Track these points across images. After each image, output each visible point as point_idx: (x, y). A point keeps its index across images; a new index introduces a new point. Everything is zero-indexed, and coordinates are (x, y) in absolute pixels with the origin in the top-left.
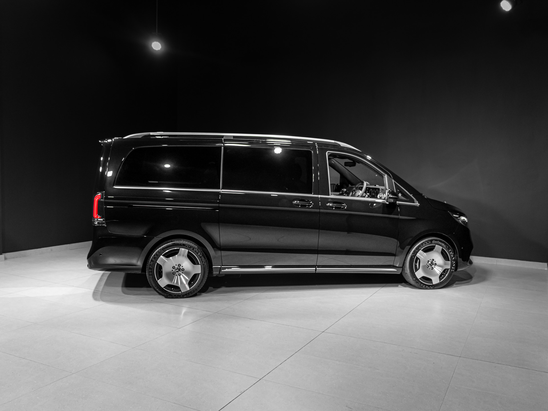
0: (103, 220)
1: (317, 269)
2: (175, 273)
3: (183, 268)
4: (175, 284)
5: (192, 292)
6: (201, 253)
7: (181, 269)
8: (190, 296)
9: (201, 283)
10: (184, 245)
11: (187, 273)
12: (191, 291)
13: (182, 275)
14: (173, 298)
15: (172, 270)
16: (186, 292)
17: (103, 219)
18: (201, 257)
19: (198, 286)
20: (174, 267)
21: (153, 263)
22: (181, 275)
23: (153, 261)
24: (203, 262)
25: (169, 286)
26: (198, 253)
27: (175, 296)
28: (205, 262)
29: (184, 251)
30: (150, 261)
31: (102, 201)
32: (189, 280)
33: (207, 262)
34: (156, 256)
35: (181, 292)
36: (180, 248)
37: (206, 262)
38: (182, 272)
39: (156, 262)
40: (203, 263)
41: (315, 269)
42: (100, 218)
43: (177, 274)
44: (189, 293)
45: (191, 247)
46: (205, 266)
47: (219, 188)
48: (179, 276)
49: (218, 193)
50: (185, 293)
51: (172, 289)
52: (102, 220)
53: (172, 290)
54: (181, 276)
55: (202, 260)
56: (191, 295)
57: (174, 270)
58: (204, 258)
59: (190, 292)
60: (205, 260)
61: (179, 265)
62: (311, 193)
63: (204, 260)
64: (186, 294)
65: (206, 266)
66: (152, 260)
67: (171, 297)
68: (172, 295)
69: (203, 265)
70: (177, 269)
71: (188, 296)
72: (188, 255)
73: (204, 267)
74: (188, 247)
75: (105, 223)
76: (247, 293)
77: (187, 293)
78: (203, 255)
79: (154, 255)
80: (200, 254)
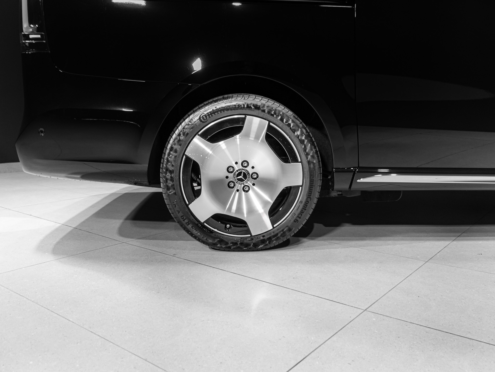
0: (43, 38)
2: (235, 185)
3: (254, 170)
4: (233, 213)
5: (279, 235)
6: (304, 131)
7: (249, 173)
8: (272, 246)
9: (302, 212)
10: (257, 107)
12: (276, 233)
13: (254, 191)
14: (229, 249)
15: (227, 177)
16: (263, 235)
17: (41, 35)
18: (302, 142)
19: (296, 221)
20: (229, 169)
21: (176, 157)
22: (249, 189)
23: (176, 151)
24: (307, 154)
25: (217, 217)
26: (294, 131)
27: (235, 244)
28: (313, 157)
29: (256, 124)
30: (168, 151)
32: (272, 202)
33: (318, 157)
34: (182, 138)
35: (251, 236)
36: (248, 117)
37: (316, 156)
38: (253, 181)
39: (184, 154)
40: (309, 157)
42: (33, 33)
43: (239, 186)
44: (270, 239)
45: (276, 113)
46: (314, 167)
48: (243, 193)
50: (262, 238)
51: (228, 226)
52: (39, 36)
53: (225, 230)
54: (250, 192)
55: (305, 149)
56: (275, 243)
57: (231, 175)
58: (313, 144)
59: (274, 236)
60: (314, 150)
61: (245, 163)
63: (311, 149)
64: (263, 241)
65: (317, 167)
66: (172, 149)
67: (224, 246)
68: (227, 243)
69: (309, 162)
70: (239, 174)
71: (268, 247)
72: (267, 135)
73: (310, 168)
74: (269, 112)
75: (48, 46)
76: (417, 240)
77: (266, 238)
78: (308, 136)
79: (179, 135)
80: (302, 133)
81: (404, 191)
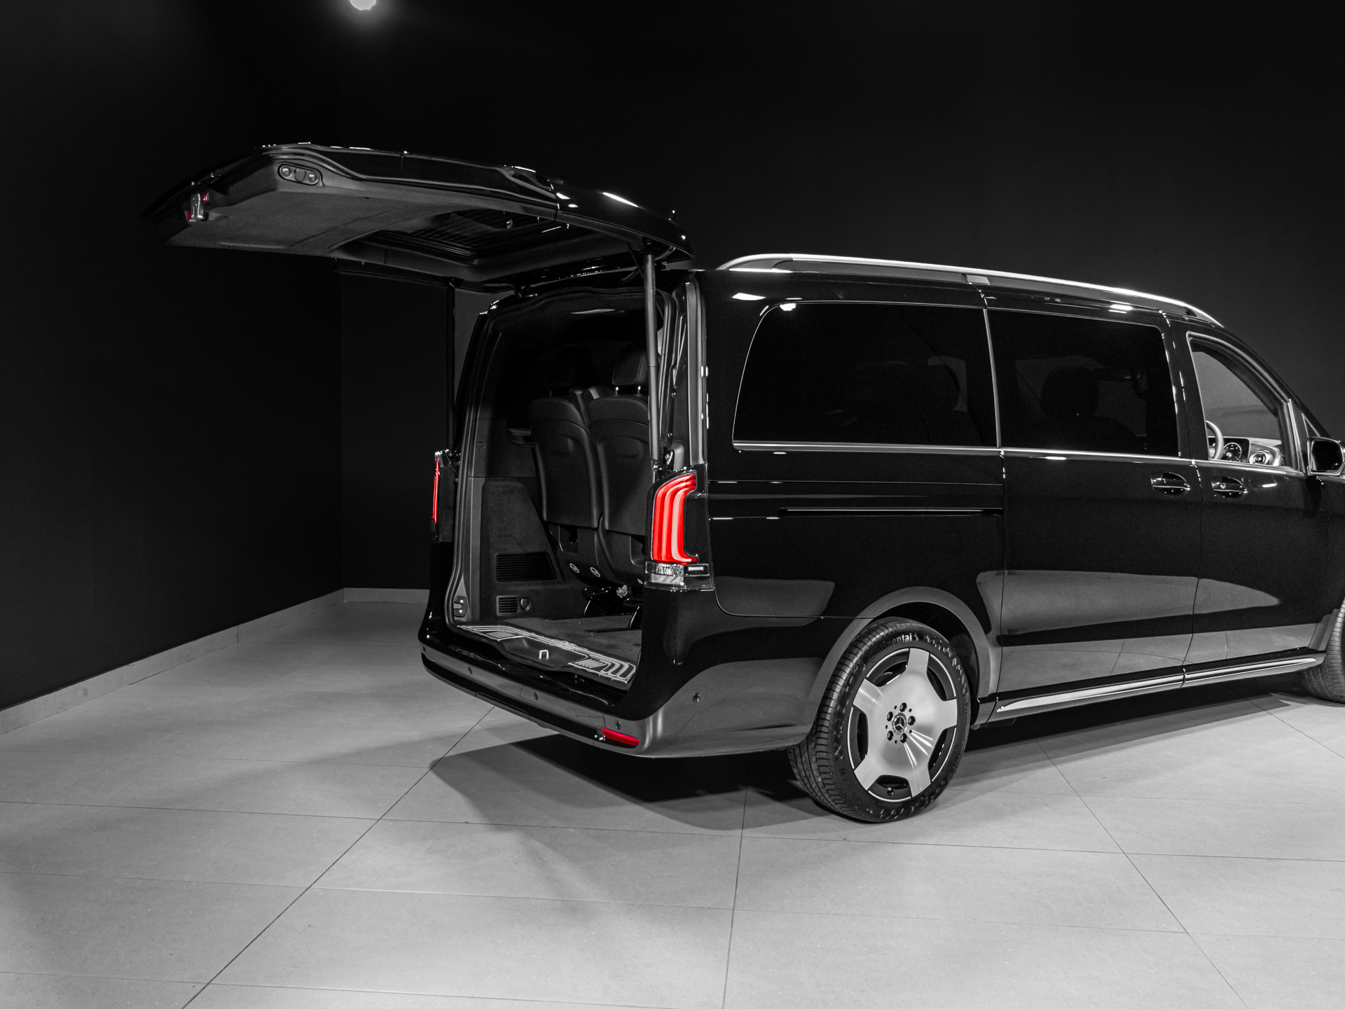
0: (705, 572)
1: (1187, 676)
2: (892, 736)
3: (911, 714)
5: (937, 791)
7: (906, 719)
9: (956, 759)
11: (926, 730)
12: (934, 789)
14: (892, 820)
15: (887, 727)
16: (920, 794)
17: (705, 567)
18: (957, 672)
20: (890, 717)
21: (844, 708)
23: (843, 703)
24: (960, 687)
25: (883, 781)
26: (951, 662)
27: (898, 811)
29: (919, 658)
31: (700, 499)
32: (932, 751)
35: (909, 798)
36: (912, 649)
37: (968, 688)
38: (910, 727)
39: (852, 705)
41: (1181, 677)
42: (693, 563)
43: (896, 737)
44: (924, 799)
45: (936, 641)
46: (967, 700)
47: (995, 445)
49: (995, 458)
50: (918, 799)
51: (889, 789)
52: (702, 568)
53: (889, 795)
55: (959, 681)
57: (890, 724)
58: (964, 673)
59: (933, 794)
60: (965, 677)
61: (904, 707)
62: (1176, 455)
63: (965, 680)
64: (923, 802)
65: (969, 700)
67: (887, 817)
68: (887, 812)
69: (963, 697)
70: (898, 721)
72: (928, 668)
73: (962, 704)
74: (930, 643)
75: (712, 580)
77: (921, 798)
78: (962, 663)
80: (957, 661)
81: (1018, 718)
